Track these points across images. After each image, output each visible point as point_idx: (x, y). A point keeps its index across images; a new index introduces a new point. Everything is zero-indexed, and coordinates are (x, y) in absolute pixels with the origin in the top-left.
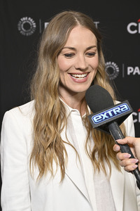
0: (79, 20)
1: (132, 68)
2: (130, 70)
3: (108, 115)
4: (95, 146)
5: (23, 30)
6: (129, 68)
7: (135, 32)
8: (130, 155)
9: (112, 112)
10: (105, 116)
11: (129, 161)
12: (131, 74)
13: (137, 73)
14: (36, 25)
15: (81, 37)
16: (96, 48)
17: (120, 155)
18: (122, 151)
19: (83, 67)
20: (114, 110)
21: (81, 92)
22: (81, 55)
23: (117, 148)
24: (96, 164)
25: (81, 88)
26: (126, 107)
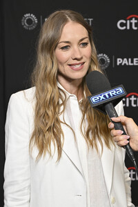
0: (69, 16)
1: (121, 60)
2: (119, 61)
3: (105, 96)
4: (89, 126)
5: (26, 25)
6: (118, 59)
7: (124, 28)
8: (123, 132)
9: (109, 95)
10: (102, 97)
11: (122, 137)
12: (121, 64)
13: (125, 64)
14: (38, 21)
15: (73, 31)
16: (87, 39)
17: (114, 132)
18: (116, 128)
19: (79, 57)
20: (110, 93)
21: (79, 79)
22: (75, 46)
23: (112, 125)
24: (90, 141)
25: (79, 75)
26: (121, 90)
